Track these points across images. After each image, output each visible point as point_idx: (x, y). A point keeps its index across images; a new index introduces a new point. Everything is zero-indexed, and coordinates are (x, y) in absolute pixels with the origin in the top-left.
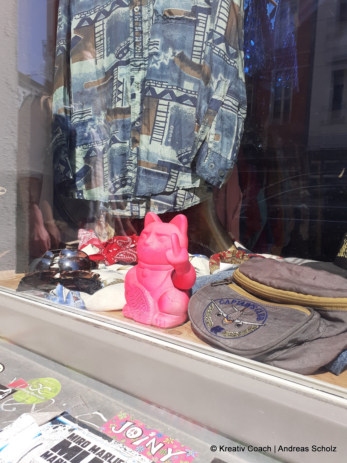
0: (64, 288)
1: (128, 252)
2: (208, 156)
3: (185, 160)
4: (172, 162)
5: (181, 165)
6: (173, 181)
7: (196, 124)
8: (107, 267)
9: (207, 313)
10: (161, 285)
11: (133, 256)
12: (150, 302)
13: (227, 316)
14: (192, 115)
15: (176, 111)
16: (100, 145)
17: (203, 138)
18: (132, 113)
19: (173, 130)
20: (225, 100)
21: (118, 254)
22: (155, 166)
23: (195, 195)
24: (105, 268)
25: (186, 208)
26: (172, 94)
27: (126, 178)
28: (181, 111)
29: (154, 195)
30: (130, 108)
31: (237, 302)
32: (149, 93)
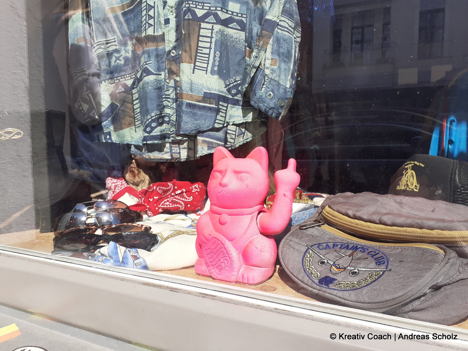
0: (118, 245)
1: (174, 200)
2: (265, 83)
3: (234, 91)
4: (220, 94)
5: (230, 97)
6: (222, 115)
7: (247, 48)
8: (150, 218)
9: (306, 262)
10: (245, 233)
11: (181, 204)
12: (233, 254)
13: (334, 263)
14: (240, 40)
15: (222, 35)
16: (127, 80)
17: (257, 64)
18: (166, 41)
19: (219, 57)
20: (280, 21)
21: (163, 202)
22: (200, 99)
23: (246, 131)
24: (149, 220)
25: (237, 146)
26: (216, 16)
27: (163, 115)
28: (227, 35)
29: (200, 132)
30: (164, 34)
31: (340, 246)
32: (189, 16)
